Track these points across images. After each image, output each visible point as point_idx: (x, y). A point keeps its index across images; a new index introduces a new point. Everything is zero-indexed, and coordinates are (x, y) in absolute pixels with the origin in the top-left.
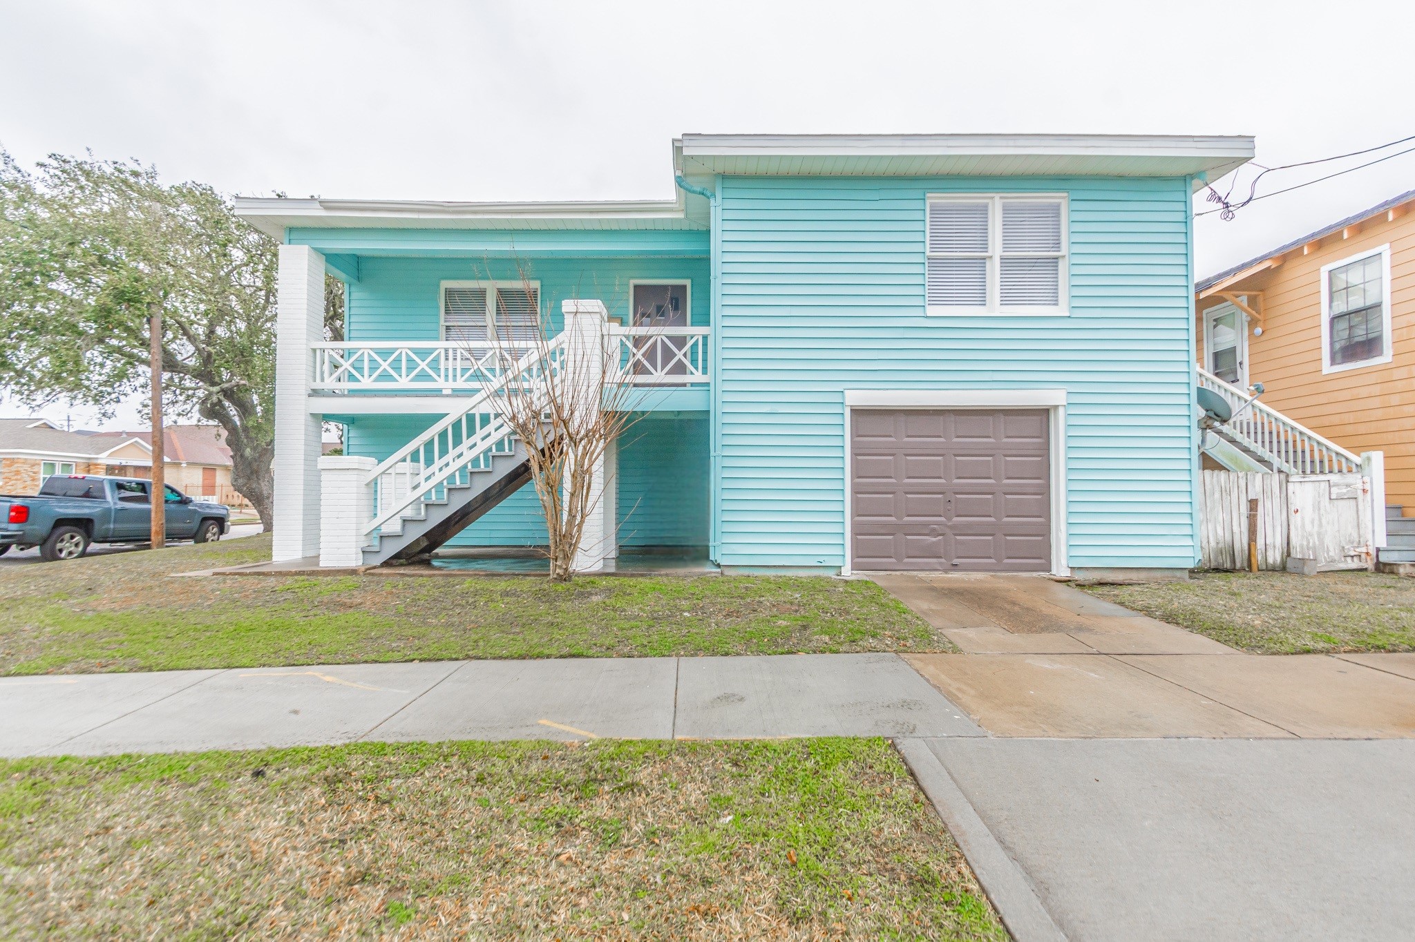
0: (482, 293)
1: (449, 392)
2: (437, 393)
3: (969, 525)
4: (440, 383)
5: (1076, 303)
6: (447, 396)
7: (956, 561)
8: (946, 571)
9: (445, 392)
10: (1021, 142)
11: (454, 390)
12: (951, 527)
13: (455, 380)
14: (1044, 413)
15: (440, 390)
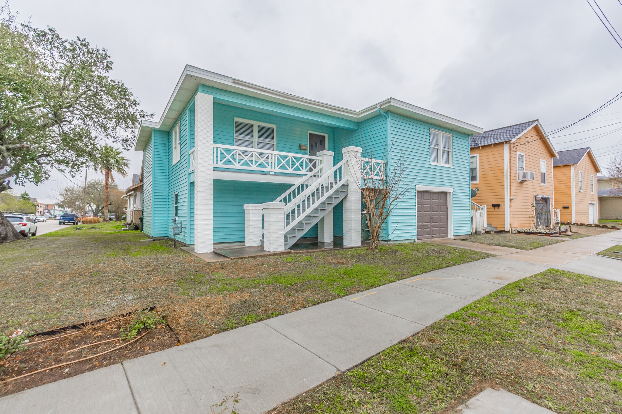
0: (252, 126)
1: (273, 173)
2: (268, 173)
3: (435, 225)
4: (269, 169)
5: (454, 165)
6: (272, 175)
7: (433, 235)
8: (431, 239)
9: (271, 173)
10: (442, 117)
11: (274, 172)
12: (432, 226)
13: (274, 168)
14: (446, 194)
15: (269, 172)
